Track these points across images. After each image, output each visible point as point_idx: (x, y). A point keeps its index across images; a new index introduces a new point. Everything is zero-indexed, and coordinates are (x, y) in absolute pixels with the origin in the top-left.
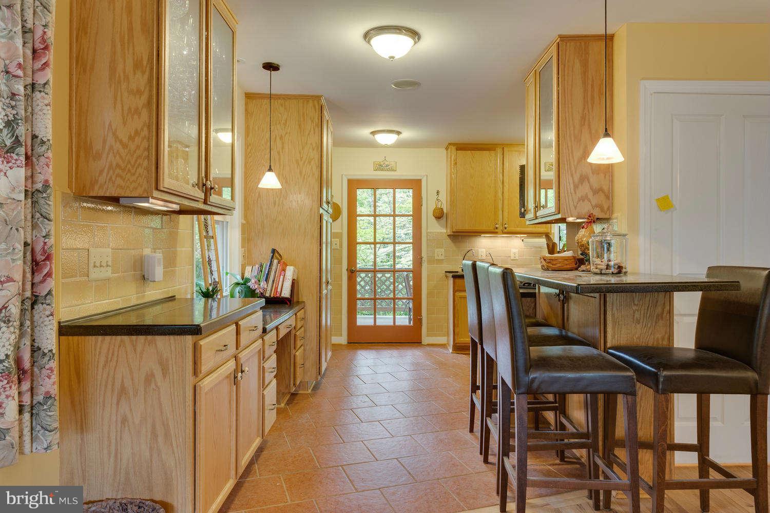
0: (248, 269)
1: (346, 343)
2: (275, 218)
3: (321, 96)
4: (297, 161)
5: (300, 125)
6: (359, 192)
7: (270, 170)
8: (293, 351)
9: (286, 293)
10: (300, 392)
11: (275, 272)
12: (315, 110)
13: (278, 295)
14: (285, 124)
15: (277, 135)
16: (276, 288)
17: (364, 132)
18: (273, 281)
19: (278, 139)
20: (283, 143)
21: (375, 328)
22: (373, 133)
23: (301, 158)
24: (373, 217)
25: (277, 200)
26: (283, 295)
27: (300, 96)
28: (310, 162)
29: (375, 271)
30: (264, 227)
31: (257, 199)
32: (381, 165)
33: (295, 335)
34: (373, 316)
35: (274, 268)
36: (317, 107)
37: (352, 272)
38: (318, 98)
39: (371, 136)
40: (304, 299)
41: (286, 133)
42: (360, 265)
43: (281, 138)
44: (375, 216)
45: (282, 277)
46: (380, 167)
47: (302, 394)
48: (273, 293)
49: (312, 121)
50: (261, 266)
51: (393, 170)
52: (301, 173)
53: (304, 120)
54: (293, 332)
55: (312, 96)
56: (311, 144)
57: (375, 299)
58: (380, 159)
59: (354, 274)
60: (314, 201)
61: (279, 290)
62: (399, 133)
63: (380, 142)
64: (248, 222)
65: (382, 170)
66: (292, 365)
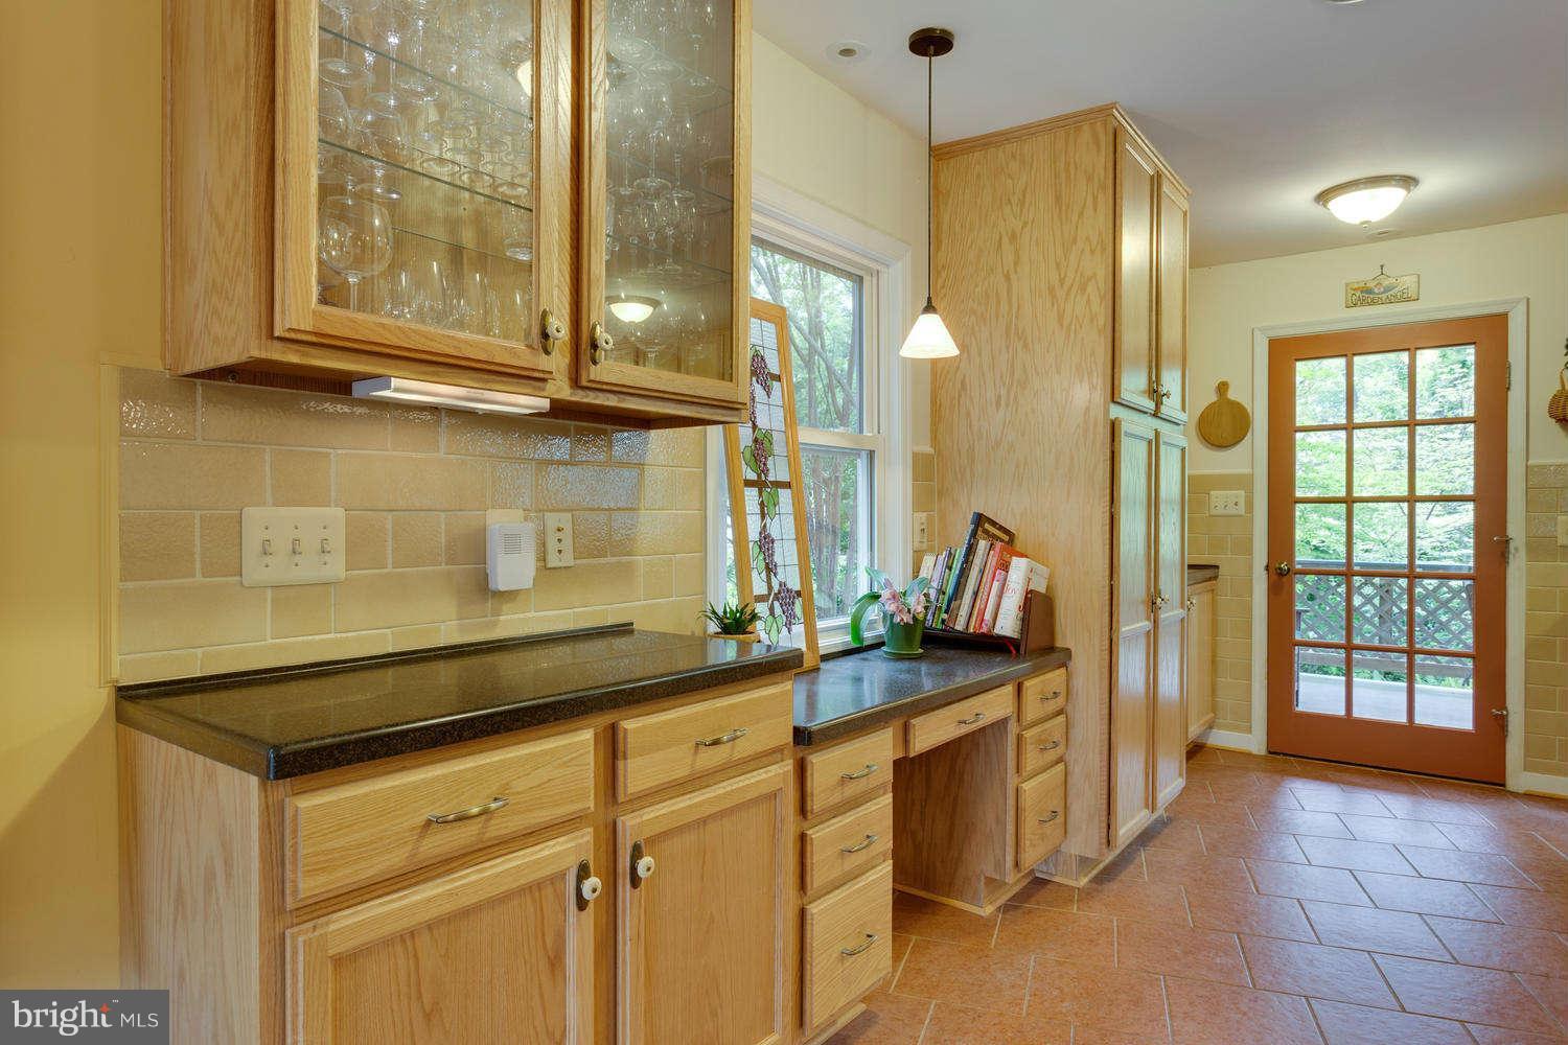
0: (928, 561)
1: (1263, 752)
2: (999, 438)
3: (1113, 106)
4: (1051, 290)
5: (1058, 198)
6: (1303, 369)
7: (930, 308)
8: (1012, 780)
9: (1007, 624)
10: (1056, 879)
11: (982, 572)
12: (1099, 151)
13: (984, 630)
14: (1022, 203)
15: (1004, 233)
16: (982, 613)
17: (1293, 200)
18: (976, 594)
19: (1005, 240)
20: (1017, 252)
21: (1347, 725)
22: (1323, 197)
23: (1062, 281)
24: (1344, 432)
25: (1003, 392)
26: (998, 631)
27: (1058, 119)
28: (1083, 288)
29: (1347, 572)
30: (973, 461)
31: (960, 396)
32: (1369, 291)
33: (1019, 738)
34: (1404, 685)
35: (978, 561)
36: (1102, 137)
37: (1281, 576)
38: (1105, 112)
39: (1318, 209)
40: (1069, 644)
41: (1026, 223)
42: (1303, 556)
43: (1013, 237)
44: (1350, 427)
45: (996, 585)
46: (1364, 296)
47: (1060, 885)
48: (972, 624)
49: (1089, 179)
50: (951, 555)
51: (1408, 300)
52: (1060, 317)
53: (1068, 178)
54: (1013, 728)
55: (1091, 111)
56: (1088, 238)
57: (1349, 648)
58: (1365, 274)
59: (1285, 579)
60: (1096, 389)
61: (988, 616)
62: (1408, 181)
63: (1348, 221)
64: (939, 453)
65: (1373, 303)
66: (1011, 813)
